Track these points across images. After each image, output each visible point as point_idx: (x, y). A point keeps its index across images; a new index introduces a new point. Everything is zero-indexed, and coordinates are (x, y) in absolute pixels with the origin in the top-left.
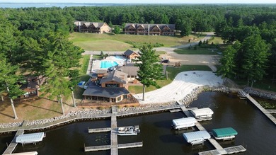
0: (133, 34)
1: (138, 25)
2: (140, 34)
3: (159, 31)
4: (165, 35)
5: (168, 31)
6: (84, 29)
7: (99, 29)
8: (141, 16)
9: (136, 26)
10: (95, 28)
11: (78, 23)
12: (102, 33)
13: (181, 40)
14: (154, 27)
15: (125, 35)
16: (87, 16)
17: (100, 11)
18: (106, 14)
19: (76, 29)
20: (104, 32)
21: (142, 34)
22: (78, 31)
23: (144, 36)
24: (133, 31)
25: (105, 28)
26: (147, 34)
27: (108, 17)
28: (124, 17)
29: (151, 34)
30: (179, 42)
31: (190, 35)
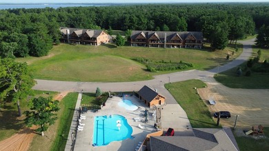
0: (142, 45)
1: (150, 33)
2: (152, 46)
3: (179, 41)
4: (189, 47)
5: (194, 41)
6: (73, 39)
7: (95, 39)
8: (149, 19)
9: (146, 34)
10: (89, 38)
11: (66, 31)
12: (98, 44)
13: (213, 55)
14: (172, 36)
15: (131, 47)
16: (80, 19)
17: (97, 12)
18: (104, 17)
19: (64, 39)
20: (102, 44)
21: (156, 46)
22: (66, 42)
23: (159, 49)
24: (143, 42)
25: (104, 37)
26: (162, 46)
27: (107, 20)
28: (127, 20)
29: (168, 46)
30: (212, 59)
31: (226, 49)
